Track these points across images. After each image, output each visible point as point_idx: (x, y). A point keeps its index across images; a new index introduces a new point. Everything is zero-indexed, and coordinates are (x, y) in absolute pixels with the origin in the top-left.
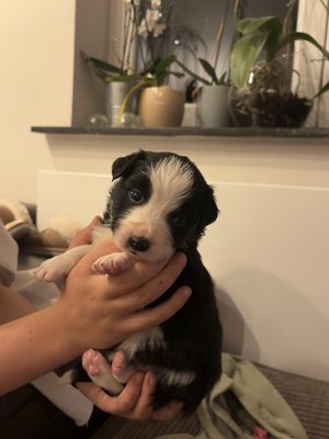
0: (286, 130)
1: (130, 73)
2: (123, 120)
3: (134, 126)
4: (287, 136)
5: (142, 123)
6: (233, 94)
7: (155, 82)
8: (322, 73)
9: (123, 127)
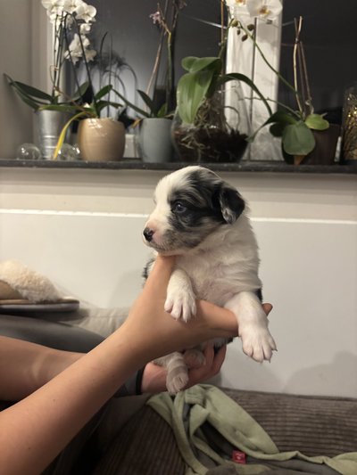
2: (59, 152)
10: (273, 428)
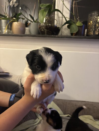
0: (54, 36)
1: (7, 17)
2: (6, 32)
3: (10, 34)
4: (55, 37)
5: (13, 33)
6: (40, 25)
7: (16, 20)
8: (62, 21)
9: (7, 34)
10: (63, 108)
